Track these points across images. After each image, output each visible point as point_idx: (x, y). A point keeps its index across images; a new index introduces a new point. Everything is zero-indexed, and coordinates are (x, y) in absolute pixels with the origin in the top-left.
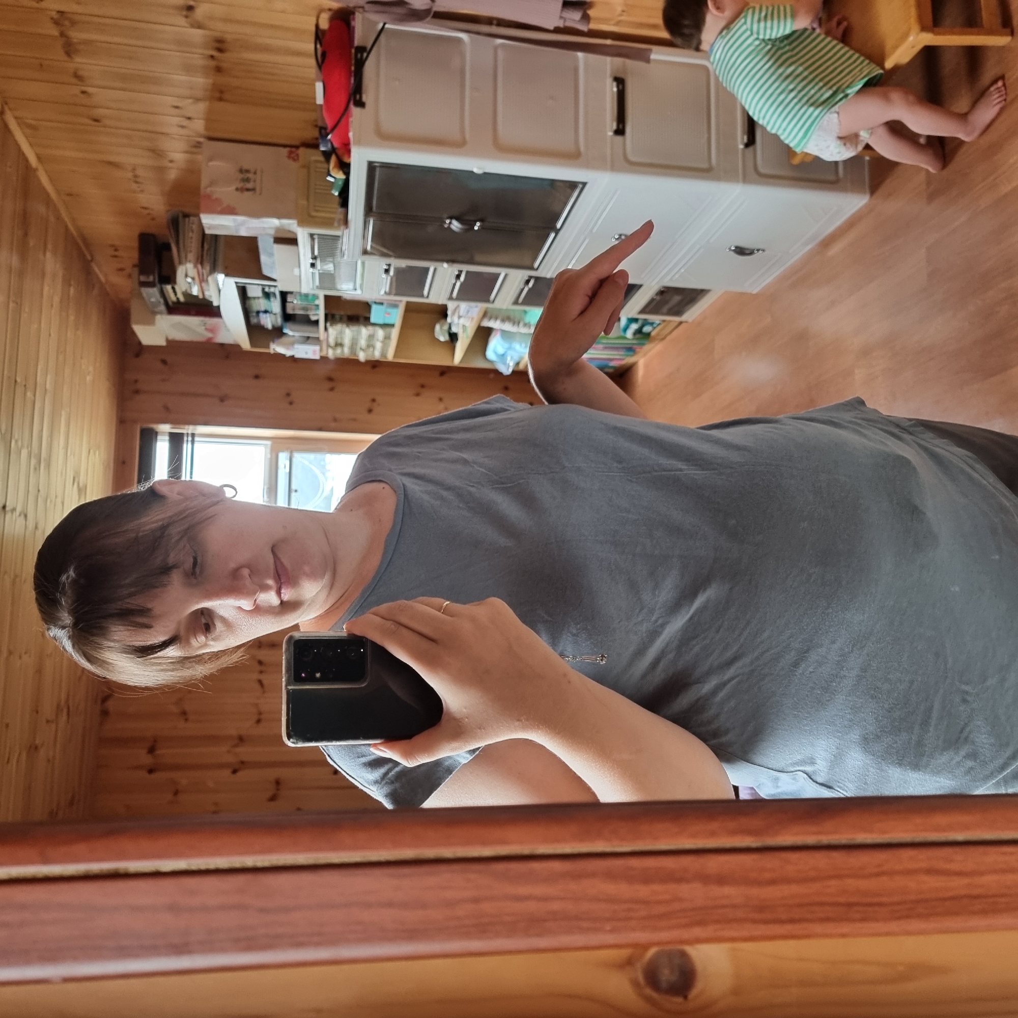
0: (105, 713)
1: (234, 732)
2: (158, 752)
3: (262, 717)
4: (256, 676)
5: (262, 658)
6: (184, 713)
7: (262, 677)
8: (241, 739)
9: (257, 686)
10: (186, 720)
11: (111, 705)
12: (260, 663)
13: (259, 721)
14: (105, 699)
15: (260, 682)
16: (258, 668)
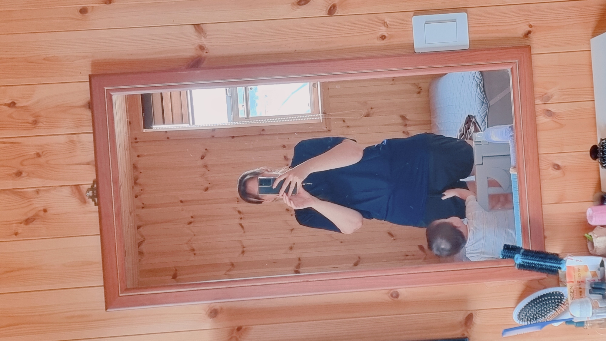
0: (141, 253)
1: (227, 261)
2: (178, 278)
3: (245, 249)
4: (238, 221)
5: (241, 210)
6: (193, 250)
7: (242, 222)
8: (232, 265)
9: (240, 227)
10: (195, 254)
11: (143, 247)
12: (240, 212)
13: (243, 252)
14: (140, 244)
15: (241, 225)
16: (239, 216)
